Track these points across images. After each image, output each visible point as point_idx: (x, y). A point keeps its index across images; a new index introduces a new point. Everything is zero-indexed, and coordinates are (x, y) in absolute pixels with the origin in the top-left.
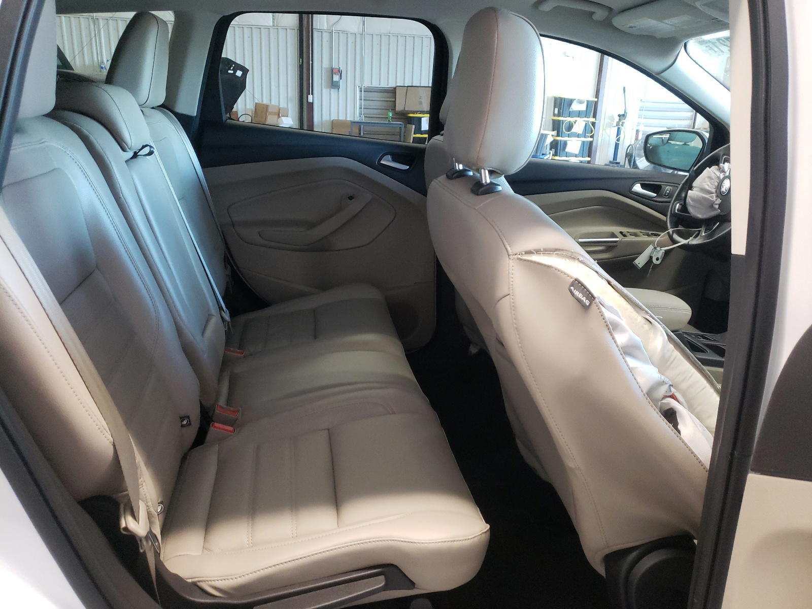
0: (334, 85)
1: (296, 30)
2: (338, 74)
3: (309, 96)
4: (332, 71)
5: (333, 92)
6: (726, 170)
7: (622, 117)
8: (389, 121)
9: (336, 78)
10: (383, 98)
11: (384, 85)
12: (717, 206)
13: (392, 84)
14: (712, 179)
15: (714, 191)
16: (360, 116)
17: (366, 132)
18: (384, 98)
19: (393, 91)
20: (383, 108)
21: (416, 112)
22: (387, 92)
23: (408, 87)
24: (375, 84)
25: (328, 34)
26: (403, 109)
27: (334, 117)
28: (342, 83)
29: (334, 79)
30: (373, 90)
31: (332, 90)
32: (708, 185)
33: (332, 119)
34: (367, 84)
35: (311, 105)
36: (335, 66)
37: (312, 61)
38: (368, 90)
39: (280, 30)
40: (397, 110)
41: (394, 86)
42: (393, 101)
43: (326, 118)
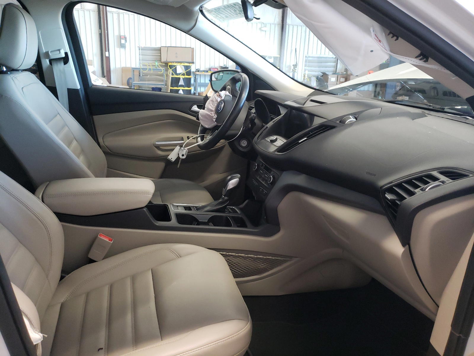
0: (122, 46)
1: (96, 12)
2: (124, 39)
3: (106, 52)
4: (120, 38)
5: (122, 50)
6: (222, 96)
7: (295, 66)
8: (156, 67)
9: (123, 41)
10: (153, 53)
11: (154, 46)
12: (214, 120)
13: (158, 46)
14: (214, 102)
15: (214, 109)
16: (140, 65)
17: (143, 74)
18: (155, 54)
19: (159, 50)
20: (153, 60)
21: (173, 62)
22: (155, 50)
23: (168, 47)
24: (148, 45)
25: (116, 14)
26: (166, 60)
27: (123, 65)
28: (127, 45)
29: (122, 43)
30: (147, 49)
31: (121, 49)
32: (211, 106)
33: (122, 67)
34: (143, 45)
35: (108, 58)
36: (122, 34)
37: (107, 31)
38: (144, 49)
39: (85, 11)
40: (162, 60)
41: (160, 46)
42: (159, 56)
43: (118, 66)
